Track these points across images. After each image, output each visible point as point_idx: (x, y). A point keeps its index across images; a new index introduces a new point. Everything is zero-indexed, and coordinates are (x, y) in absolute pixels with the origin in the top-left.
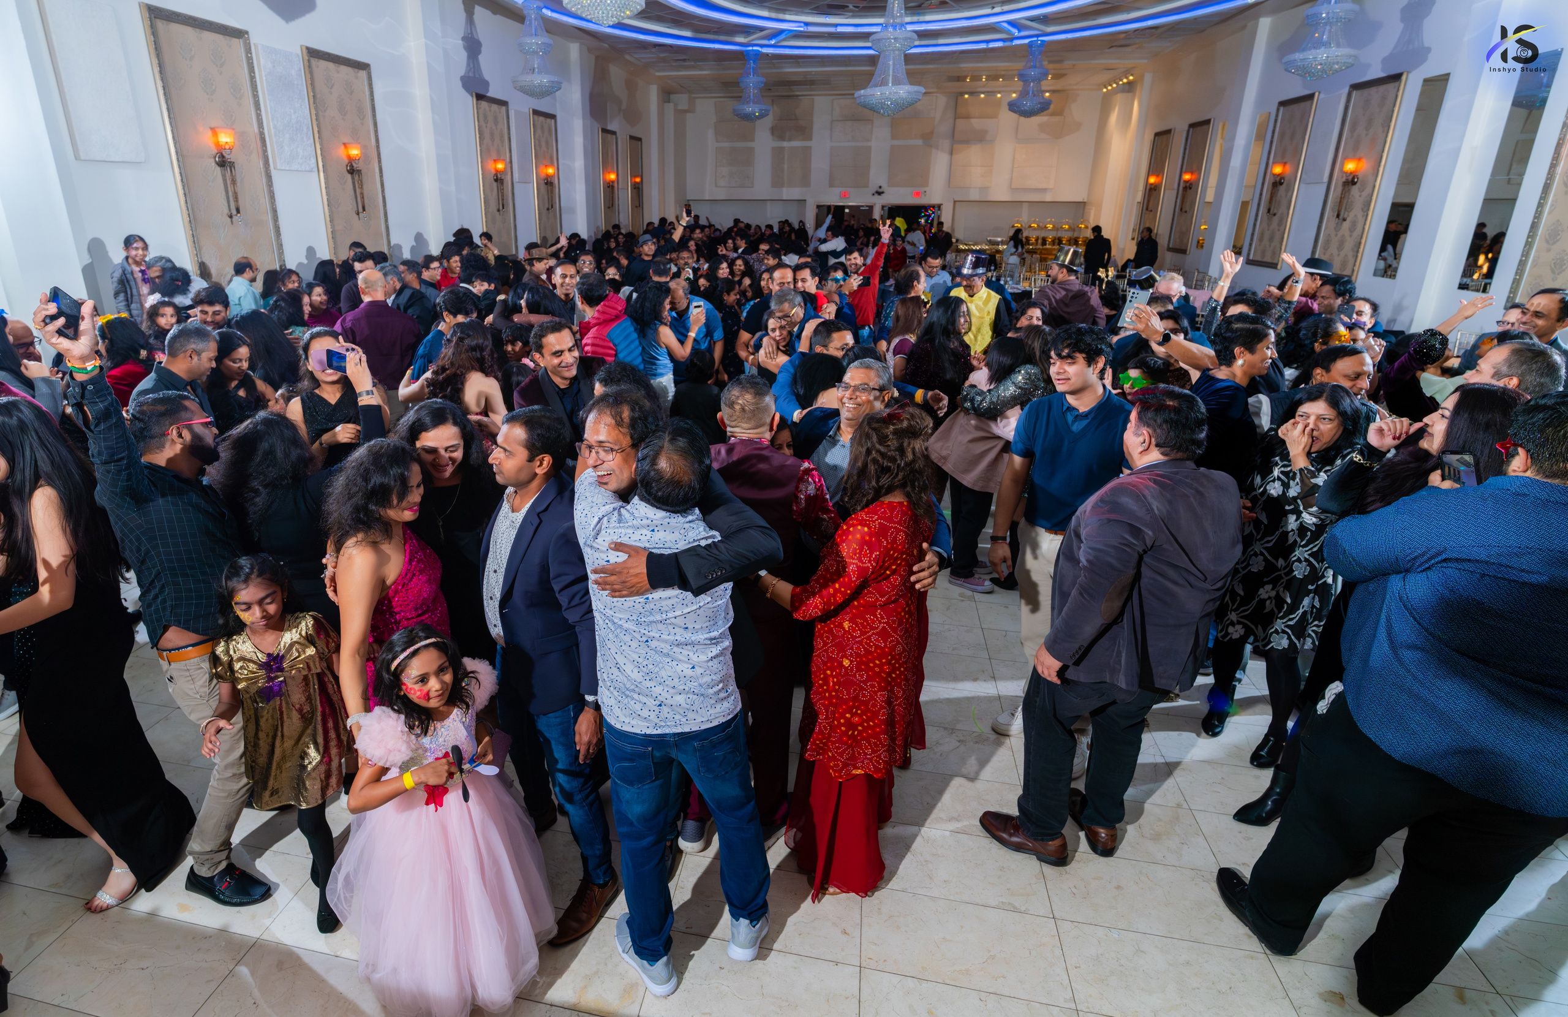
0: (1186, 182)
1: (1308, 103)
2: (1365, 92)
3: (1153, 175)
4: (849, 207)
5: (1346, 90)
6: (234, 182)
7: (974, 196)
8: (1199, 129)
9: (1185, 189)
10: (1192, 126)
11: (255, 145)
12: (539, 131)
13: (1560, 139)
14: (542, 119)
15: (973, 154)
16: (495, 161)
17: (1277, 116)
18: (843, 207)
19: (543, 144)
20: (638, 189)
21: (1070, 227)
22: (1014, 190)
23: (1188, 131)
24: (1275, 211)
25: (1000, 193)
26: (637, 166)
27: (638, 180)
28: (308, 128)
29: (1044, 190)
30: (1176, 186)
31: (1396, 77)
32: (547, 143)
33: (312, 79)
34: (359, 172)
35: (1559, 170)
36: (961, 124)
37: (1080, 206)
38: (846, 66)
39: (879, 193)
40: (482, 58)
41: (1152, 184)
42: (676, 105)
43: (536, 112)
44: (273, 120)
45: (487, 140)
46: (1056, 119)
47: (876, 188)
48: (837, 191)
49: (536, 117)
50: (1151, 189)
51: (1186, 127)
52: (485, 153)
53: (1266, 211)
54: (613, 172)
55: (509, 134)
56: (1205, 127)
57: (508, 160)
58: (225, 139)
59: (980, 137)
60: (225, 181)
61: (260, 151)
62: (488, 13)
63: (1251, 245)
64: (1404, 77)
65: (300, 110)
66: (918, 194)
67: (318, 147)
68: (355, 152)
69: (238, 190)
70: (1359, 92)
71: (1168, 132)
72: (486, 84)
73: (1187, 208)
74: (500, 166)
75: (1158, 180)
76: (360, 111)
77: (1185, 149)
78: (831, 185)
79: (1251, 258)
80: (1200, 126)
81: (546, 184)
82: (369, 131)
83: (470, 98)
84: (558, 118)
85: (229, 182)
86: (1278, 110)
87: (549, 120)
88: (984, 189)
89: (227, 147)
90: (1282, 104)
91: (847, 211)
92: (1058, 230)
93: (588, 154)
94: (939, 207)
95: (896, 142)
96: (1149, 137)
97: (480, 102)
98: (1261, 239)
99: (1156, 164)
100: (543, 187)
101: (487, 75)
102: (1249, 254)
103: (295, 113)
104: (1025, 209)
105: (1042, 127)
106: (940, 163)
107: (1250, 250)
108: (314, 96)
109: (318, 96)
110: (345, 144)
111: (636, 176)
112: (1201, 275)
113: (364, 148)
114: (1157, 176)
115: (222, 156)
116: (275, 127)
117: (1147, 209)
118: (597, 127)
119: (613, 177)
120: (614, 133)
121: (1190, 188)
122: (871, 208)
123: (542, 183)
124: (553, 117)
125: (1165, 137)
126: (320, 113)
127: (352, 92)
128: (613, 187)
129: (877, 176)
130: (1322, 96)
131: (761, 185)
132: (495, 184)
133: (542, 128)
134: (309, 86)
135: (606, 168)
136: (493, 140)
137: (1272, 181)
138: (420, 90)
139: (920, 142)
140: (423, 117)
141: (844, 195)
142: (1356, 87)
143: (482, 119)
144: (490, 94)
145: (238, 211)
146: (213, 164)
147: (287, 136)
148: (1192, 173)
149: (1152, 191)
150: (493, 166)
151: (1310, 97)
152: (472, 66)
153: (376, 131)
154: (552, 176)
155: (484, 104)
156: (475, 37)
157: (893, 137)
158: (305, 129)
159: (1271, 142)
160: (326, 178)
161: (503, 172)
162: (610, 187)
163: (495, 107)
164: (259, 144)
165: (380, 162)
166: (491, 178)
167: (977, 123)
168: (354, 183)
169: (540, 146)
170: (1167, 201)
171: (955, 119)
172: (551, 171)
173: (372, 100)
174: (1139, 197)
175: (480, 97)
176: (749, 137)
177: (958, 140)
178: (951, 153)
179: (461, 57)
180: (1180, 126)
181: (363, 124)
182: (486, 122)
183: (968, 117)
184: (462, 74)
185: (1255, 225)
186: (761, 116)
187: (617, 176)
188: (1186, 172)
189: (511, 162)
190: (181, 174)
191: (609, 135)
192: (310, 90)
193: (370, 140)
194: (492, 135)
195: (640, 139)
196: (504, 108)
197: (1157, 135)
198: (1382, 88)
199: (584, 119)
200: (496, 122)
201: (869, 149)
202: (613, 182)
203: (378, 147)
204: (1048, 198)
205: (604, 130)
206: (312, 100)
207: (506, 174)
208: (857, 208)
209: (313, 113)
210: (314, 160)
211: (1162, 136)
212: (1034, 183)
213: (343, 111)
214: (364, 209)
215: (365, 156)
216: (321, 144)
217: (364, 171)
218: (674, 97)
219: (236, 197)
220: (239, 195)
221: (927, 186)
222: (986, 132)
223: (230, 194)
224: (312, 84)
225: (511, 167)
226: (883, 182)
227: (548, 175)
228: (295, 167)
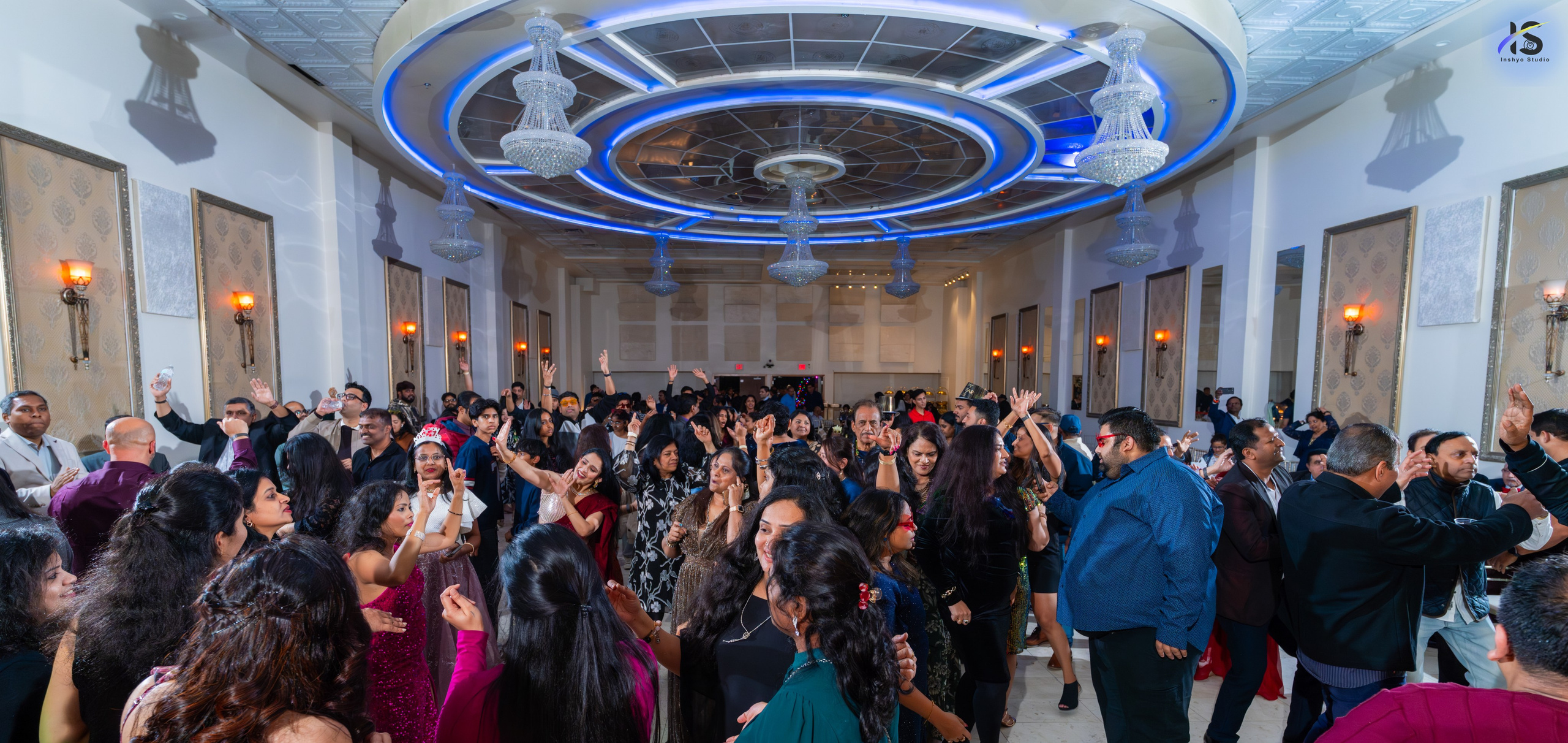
0: (1025, 354)
1: (1114, 291)
2: (1160, 281)
3: (995, 349)
4: (743, 378)
5: (1144, 280)
6: (85, 321)
7: (849, 368)
8: (1028, 313)
9: (1025, 359)
10: (1022, 310)
11: (120, 284)
12: (451, 300)
13: (1319, 310)
14: (455, 288)
15: (846, 334)
16: (405, 323)
17: (1091, 300)
18: (738, 378)
19: (456, 312)
21: (932, 394)
22: (883, 364)
23: (1020, 315)
24: (1104, 373)
25: (872, 365)
26: (547, 338)
27: (547, 351)
28: (191, 272)
29: (906, 364)
30: (1016, 358)
31: (1182, 269)
32: (459, 311)
34: (250, 322)
35: (1325, 332)
36: (835, 308)
37: (940, 377)
38: (739, 256)
39: (770, 366)
40: (396, 226)
41: (995, 357)
42: (582, 287)
43: (449, 281)
44: (146, 260)
45: (398, 302)
46: (912, 306)
47: (767, 361)
48: (733, 364)
49: (449, 285)
50: (995, 361)
51: (1018, 312)
52: (395, 314)
53: (1096, 373)
54: (524, 343)
55: (421, 299)
56: (1033, 311)
57: (419, 323)
58: (80, 273)
59: (853, 321)
60: (72, 319)
61: (126, 290)
62: (404, 186)
63: (1088, 401)
64: (1188, 269)
65: (185, 253)
66: (803, 367)
67: (202, 293)
68: (247, 302)
69: (90, 329)
70: (1154, 281)
71: (1003, 316)
72: (400, 250)
73: (1028, 374)
74: (411, 328)
75: (1000, 353)
77: (1019, 328)
78: (727, 358)
79: (1090, 411)
80: (1029, 311)
81: (458, 349)
82: (265, 282)
83: (382, 261)
84: (471, 288)
85: (78, 320)
86: (1091, 297)
87: (461, 290)
88: (858, 363)
89: (81, 282)
90: (1094, 291)
91: (742, 381)
93: (501, 323)
94: (822, 377)
95: (782, 324)
96: (987, 319)
97: (392, 266)
99: (996, 341)
100: (454, 351)
101: (400, 241)
102: (1087, 408)
103: (176, 255)
104: (892, 378)
105: (903, 312)
106: (819, 340)
107: (1088, 405)
108: (202, 241)
109: (207, 241)
110: (235, 293)
111: (545, 348)
113: (258, 299)
114: (999, 350)
115: (73, 293)
116: (148, 267)
117: (993, 378)
118: (509, 300)
119: (524, 347)
120: (524, 307)
121: (1029, 360)
122: (763, 378)
123: (454, 348)
124: (466, 287)
125: (1000, 321)
126: (208, 260)
127: (249, 242)
128: (523, 356)
129: (767, 352)
130: (1124, 285)
132: (404, 346)
133: (455, 296)
134: (197, 229)
135: (518, 340)
136: (404, 303)
137: (1097, 351)
138: (328, 247)
139: (803, 324)
140: (329, 275)
141: (739, 367)
142: (1151, 277)
143: (393, 282)
144: (402, 260)
145: (86, 355)
146: (58, 300)
147: (163, 278)
148: (1028, 347)
149: (996, 363)
150: (403, 328)
151: (1116, 286)
152: (385, 231)
153: (274, 282)
154: (464, 342)
155: (396, 269)
156: (390, 205)
157: (779, 319)
158: (187, 273)
159: (1091, 320)
160: (208, 326)
161: (414, 334)
162: (521, 356)
163: (407, 272)
164: (125, 284)
165: (275, 315)
166: (400, 340)
167: (852, 309)
168: (242, 335)
169: (452, 312)
170: (1010, 371)
171: (830, 306)
172: (463, 337)
173: (272, 250)
174: (986, 366)
175: (392, 261)
176: (649, 315)
177: (833, 324)
178: (828, 332)
179: (373, 224)
180: (1013, 312)
181: (258, 275)
182: (398, 284)
183: (841, 303)
184: (375, 237)
186: (666, 293)
187: (528, 346)
188: (1024, 346)
189: (423, 325)
190: (10, 308)
191: (520, 309)
192: (197, 233)
193: (266, 291)
194: (403, 298)
195: (549, 315)
196: (416, 275)
197: (993, 318)
198: (1172, 278)
199: (497, 291)
200: (408, 286)
201: (759, 327)
202: (523, 351)
203: (275, 299)
204: (911, 370)
205: (516, 304)
206: (199, 244)
207: (417, 337)
208: (751, 378)
209: (200, 257)
210: (194, 306)
211: (998, 320)
212: (898, 358)
213: (235, 258)
214: (252, 361)
215: (258, 306)
216: (206, 290)
217: (256, 322)
218: (580, 280)
219: (85, 338)
220: (90, 336)
221: (810, 360)
222: (857, 316)
223: (78, 335)
224: (202, 227)
225: (423, 330)
226: (772, 356)
227: (460, 341)
228: (169, 312)
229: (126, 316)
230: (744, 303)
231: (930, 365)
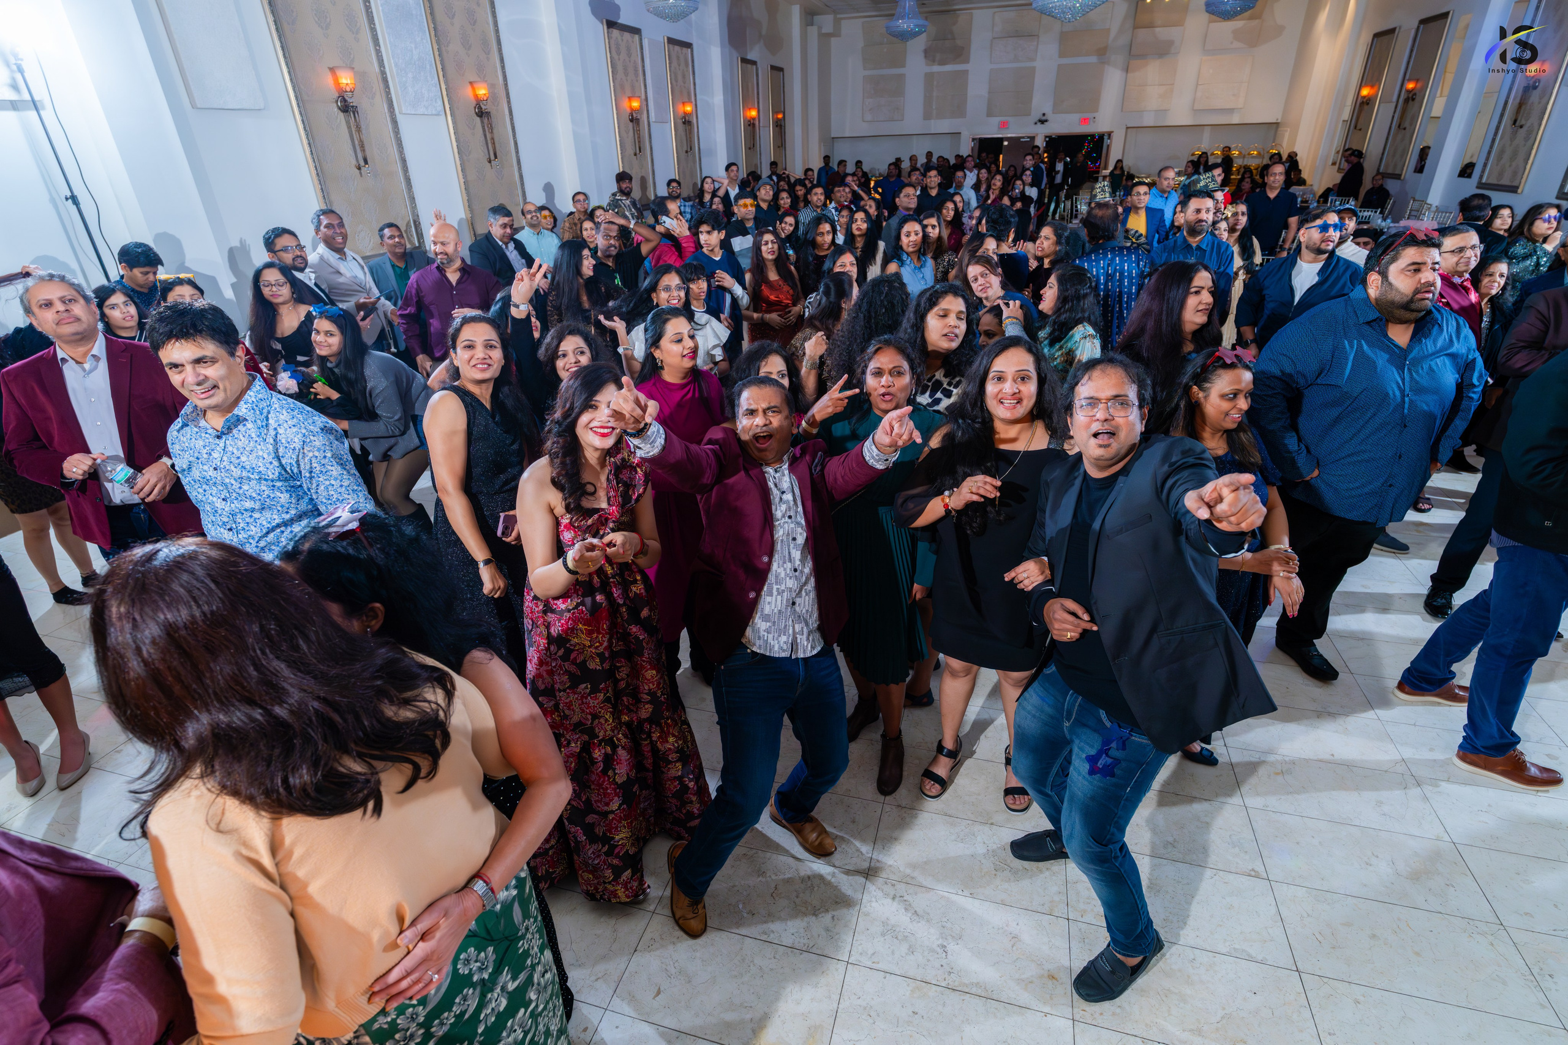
0: (1409, 92)
3: (1366, 86)
4: (1007, 139)
6: (359, 129)
7: (1149, 119)
8: (1431, 25)
9: (1406, 101)
10: (1424, 22)
11: (378, 86)
12: (674, 64)
14: (677, 48)
15: (1151, 71)
16: (630, 98)
18: (1001, 140)
19: (680, 78)
20: (780, 126)
21: (1259, 154)
22: (1196, 112)
23: (1418, 27)
24: (1523, 122)
25: (1180, 116)
26: (779, 100)
27: (780, 116)
28: (431, 66)
29: (1233, 110)
30: (1394, 98)
32: (684, 77)
33: (431, 8)
34: (488, 114)
36: (1141, 34)
37: (1274, 127)
39: (1043, 121)
41: (1364, 97)
42: (820, 28)
43: (671, 41)
44: (393, 57)
45: (620, 74)
46: (1256, 23)
47: (1039, 116)
48: (996, 121)
49: (670, 46)
50: (1362, 103)
51: (1416, 24)
52: (619, 89)
53: (1510, 122)
54: (754, 108)
55: (643, 66)
56: (1439, 22)
57: (643, 97)
58: (346, 80)
59: (1164, 51)
60: (349, 127)
61: (384, 95)
63: (1485, 165)
65: (422, 46)
66: (1087, 120)
67: (443, 87)
68: (482, 92)
69: (364, 137)
71: (1392, 31)
72: (617, 9)
73: (1406, 124)
74: (635, 104)
75: (1372, 92)
76: (485, 43)
77: (1412, 50)
78: (989, 114)
79: (1484, 181)
80: (1434, 22)
81: (684, 123)
82: (496, 68)
83: (600, 26)
84: (695, 47)
85: (353, 130)
87: (685, 49)
88: (1162, 113)
89: (348, 90)
91: (1006, 143)
92: (1244, 157)
93: (728, 88)
94: (1110, 134)
95: (1065, 61)
96: (1366, 38)
97: (611, 30)
98: (1500, 157)
99: (1371, 72)
100: (681, 126)
102: (1481, 177)
103: (416, 48)
104: (1207, 134)
105: (1237, 35)
106: (1112, 82)
107: (1483, 171)
108: (435, 29)
109: (440, 28)
110: (471, 83)
111: (777, 113)
112: (1417, 204)
113: (492, 87)
114: (1372, 87)
115: (344, 100)
116: (396, 65)
117: (1355, 127)
118: (735, 54)
119: (754, 113)
120: (754, 63)
121: (1413, 99)
122: (1033, 138)
123: (680, 122)
124: (689, 45)
125: (1385, 38)
126: (443, 49)
127: (475, 23)
128: (754, 125)
129: (1041, 103)
131: (912, 119)
132: (631, 124)
133: (678, 58)
134: (429, 17)
135: (747, 106)
136: (626, 74)
137: (1524, 84)
138: (547, 19)
139: (1093, 59)
140: (552, 50)
141: (1004, 125)
143: (614, 49)
144: (620, 21)
145: (366, 162)
146: (336, 109)
147: (410, 75)
148: (1416, 80)
149: (1363, 105)
150: (628, 104)
153: (503, 67)
154: (690, 114)
155: (615, 33)
157: (1062, 55)
158: (429, 68)
160: (454, 122)
161: (638, 111)
162: (751, 124)
163: (627, 35)
164: (382, 85)
165: (509, 102)
166: (626, 117)
167: (1162, 33)
168: (483, 127)
169: (677, 83)
170: (1381, 117)
171: (1136, 27)
172: (689, 109)
173: (497, 31)
174: (1346, 114)
175: (611, 24)
176: (899, 61)
177: (1136, 54)
178: (1127, 70)
180: (1408, 23)
181: (488, 59)
182: (619, 53)
183: (1151, 26)
185: (1494, 140)
186: (914, 35)
187: (759, 112)
188: (1410, 80)
189: (646, 99)
190: (303, 121)
191: (749, 66)
192: (430, 21)
193: (497, 76)
194: (625, 70)
195: (781, 70)
196: (637, 37)
197: (1377, 36)
199: (722, 46)
200: (629, 55)
201: (1033, 69)
202: (754, 119)
203: (506, 85)
204: (1236, 119)
205: (744, 61)
206: (433, 33)
207: (642, 114)
208: (1018, 139)
209: (436, 47)
210: (440, 103)
211: (1383, 37)
212: (1218, 104)
213: (466, 45)
214: (496, 157)
215: (493, 96)
216: (446, 83)
217: (493, 113)
218: (816, 18)
219: (362, 146)
220: (365, 143)
221: (1096, 111)
222: (1171, 43)
223: (357, 142)
224: (432, 13)
225: (647, 105)
226: (1047, 109)
227: (686, 114)
228: (421, 110)
229: (389, 119)
230: (1018, 34)
231: (1263, 112)
